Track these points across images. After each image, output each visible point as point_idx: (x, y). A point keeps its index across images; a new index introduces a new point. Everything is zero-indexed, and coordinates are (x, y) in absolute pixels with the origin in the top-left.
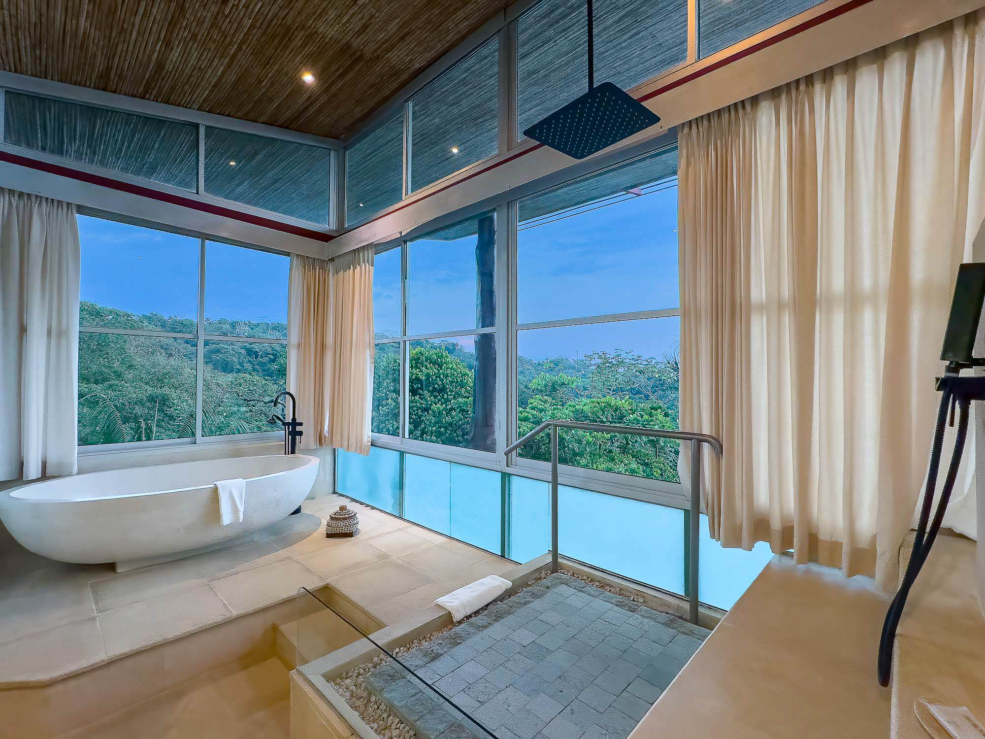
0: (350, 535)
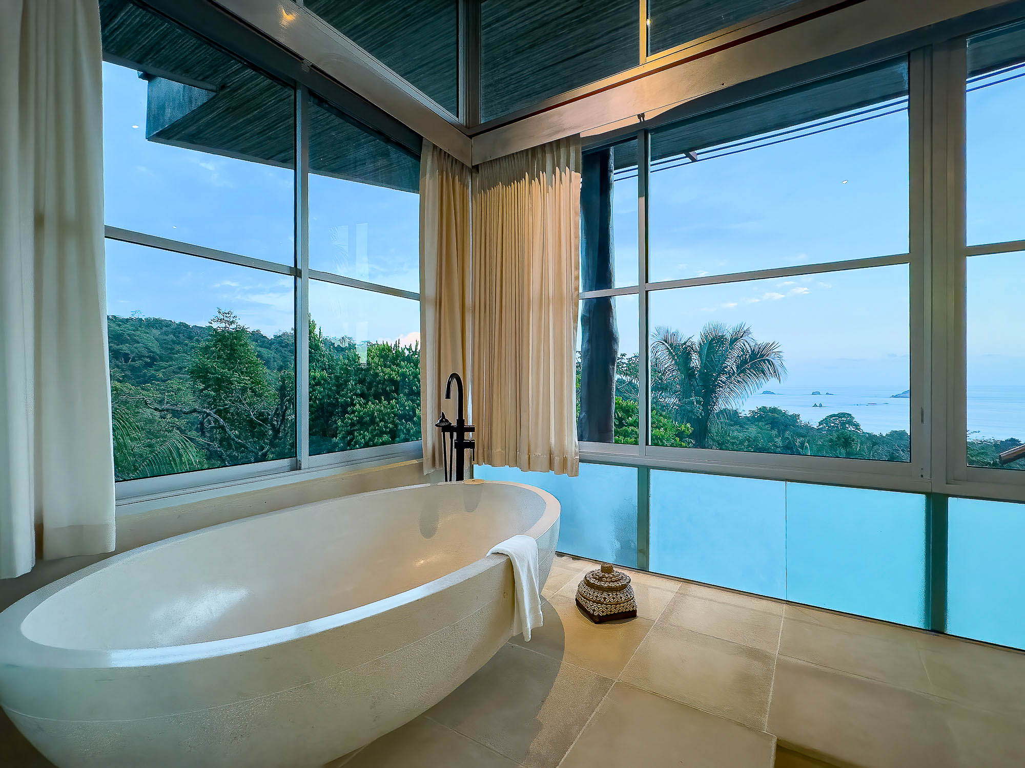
0: (632, 614)
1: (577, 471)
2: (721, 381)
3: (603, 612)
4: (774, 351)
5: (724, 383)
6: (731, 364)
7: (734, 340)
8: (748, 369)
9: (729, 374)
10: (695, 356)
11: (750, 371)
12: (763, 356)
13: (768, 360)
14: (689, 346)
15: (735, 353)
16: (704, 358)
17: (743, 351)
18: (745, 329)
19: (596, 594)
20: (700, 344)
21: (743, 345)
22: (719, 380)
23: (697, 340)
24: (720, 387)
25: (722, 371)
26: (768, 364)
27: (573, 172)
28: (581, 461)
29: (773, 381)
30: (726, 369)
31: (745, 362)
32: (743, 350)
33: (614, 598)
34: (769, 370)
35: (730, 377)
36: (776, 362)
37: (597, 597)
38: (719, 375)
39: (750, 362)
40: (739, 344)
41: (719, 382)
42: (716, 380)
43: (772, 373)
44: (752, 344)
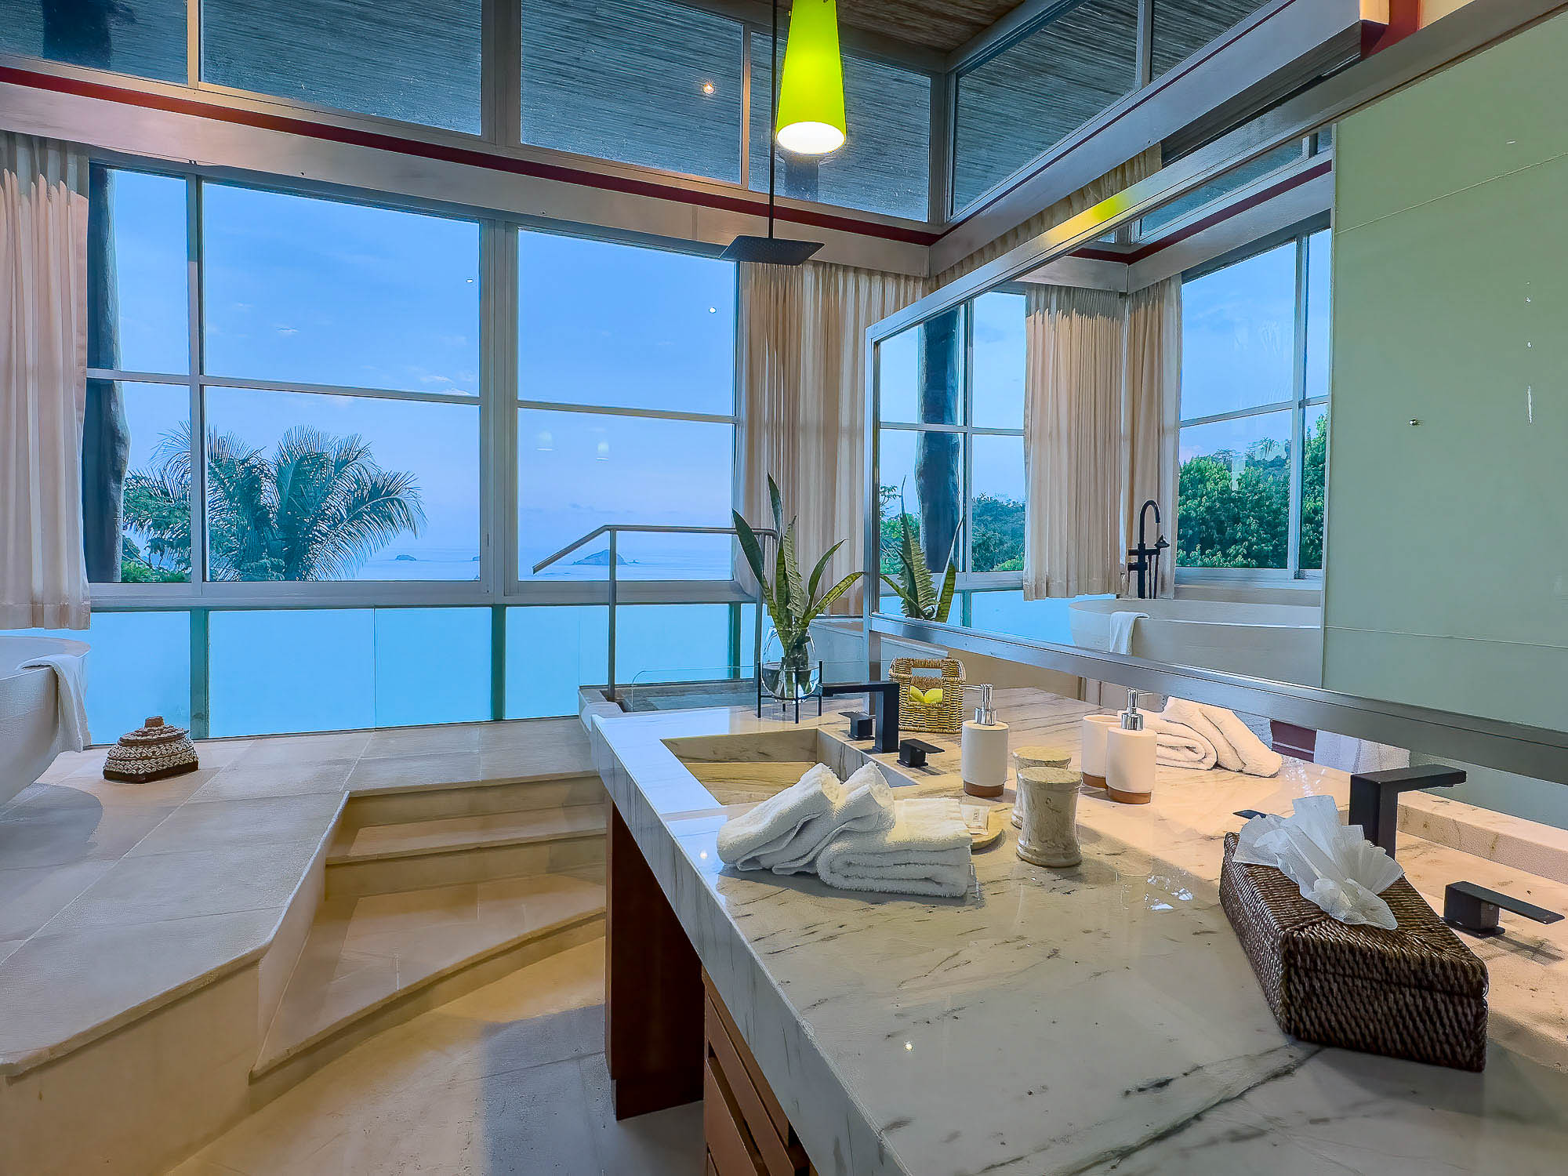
1: (87, 622)
2: (319, 532)
3: (152, 768)
4: (408, 486)
5: (325, 535)
6: (336, 503)
7: (341, 464)
8: (366, 513)
9: (334, 521)
10: (267, 486)
11: (370, 517)
12: (389, 493)
13: (398, 500)
14: (255, 467)
15: (344, 485)
16: (286, 489)
17: (359, 485)
18: (361, 446)
19: (140, 750)
20: (279, 465)
21: (357, 473)
22: (316, 530)
23: (269, 455)
24: (317, 542)
25: (322, 516)
26: (397, 506)
27: (73, 193)
28: (94, 610)
29: (406, 533)
30: (327, 512)
31: (361, 501)
32: (357, 482)
33: (167, 750)
34: (401, 518)
35: (335, 525)
36: (410, 504)
37: (141, 753)
38: (315, 522)
39: (368, 502)
40: (351, 471)
41: (316, 533)
42: (309, 529)
43: (404, 520)
44: (373, 472)
